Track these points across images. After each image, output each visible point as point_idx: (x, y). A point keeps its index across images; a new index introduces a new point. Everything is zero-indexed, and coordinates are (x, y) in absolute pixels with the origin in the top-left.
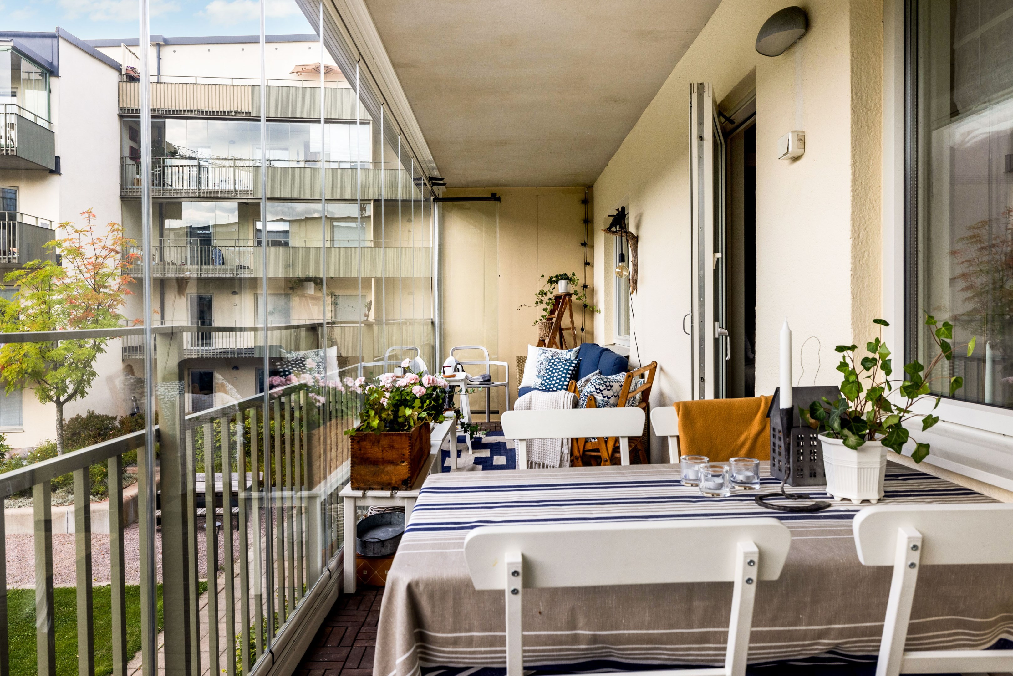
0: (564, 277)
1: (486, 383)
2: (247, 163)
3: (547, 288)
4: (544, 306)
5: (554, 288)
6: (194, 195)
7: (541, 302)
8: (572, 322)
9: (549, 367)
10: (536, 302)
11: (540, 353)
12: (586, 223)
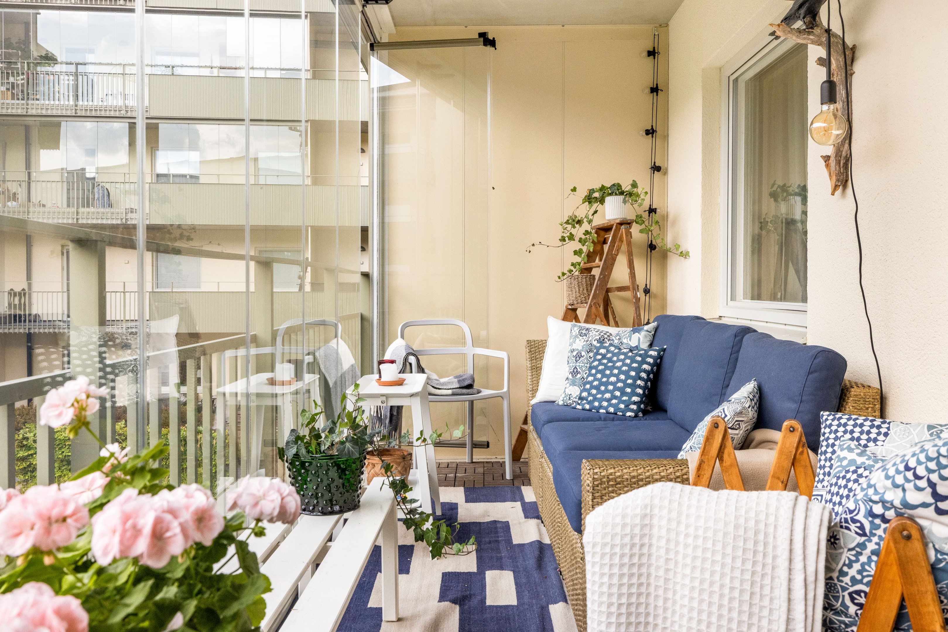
0: (616, 190)
1: (465, 391)
3: (583, 211)
4: (576, 245)
5: (596, 212)
6: (68, 113)
7: (571, 237)
8: (632, 275)
9: (596, 363)
10: (563, 237)
11: (574, 334)
12: (655, 93)
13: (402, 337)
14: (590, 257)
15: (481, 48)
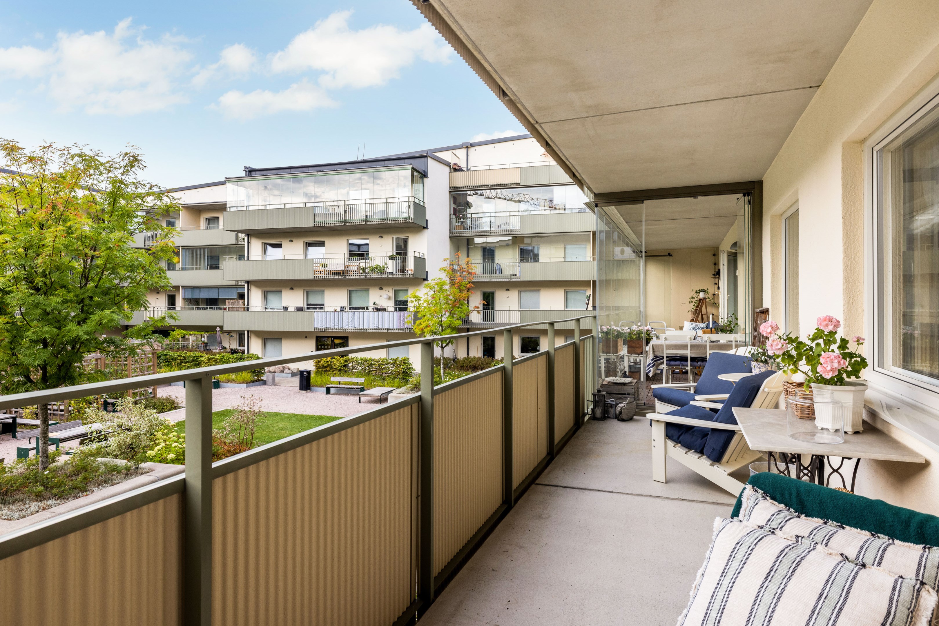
0: (703, 291)
2: (517, 213)
3: (695, 295)
5: (698, 296)
6: (488, 234)
7: (692, 302)
8: (707, 311)
11: (690, 325)
13: (650, 325)
14: (697, 307)
15: (669, 257)
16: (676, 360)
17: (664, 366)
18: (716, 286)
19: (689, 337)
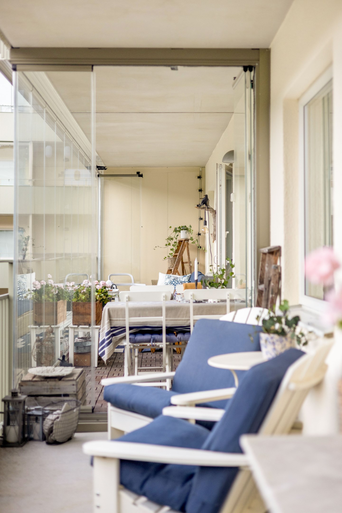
0: (185, 228)
3: (173, 235)
4: (171, 247)
5: (178, 235)
7: (169, 244)
8: (189, 258)
10: (166, 244)
11: (166, 278)
12: (200, 192)
13: (110, 279)
14: (177, 251)
15: (138, 178)
16: (143, 333)
17: (126, 343)
18: (202, 222)
19: (164, 294)
